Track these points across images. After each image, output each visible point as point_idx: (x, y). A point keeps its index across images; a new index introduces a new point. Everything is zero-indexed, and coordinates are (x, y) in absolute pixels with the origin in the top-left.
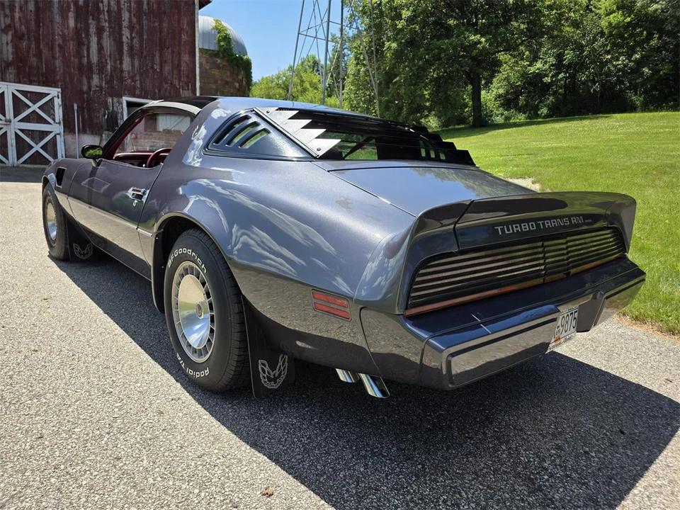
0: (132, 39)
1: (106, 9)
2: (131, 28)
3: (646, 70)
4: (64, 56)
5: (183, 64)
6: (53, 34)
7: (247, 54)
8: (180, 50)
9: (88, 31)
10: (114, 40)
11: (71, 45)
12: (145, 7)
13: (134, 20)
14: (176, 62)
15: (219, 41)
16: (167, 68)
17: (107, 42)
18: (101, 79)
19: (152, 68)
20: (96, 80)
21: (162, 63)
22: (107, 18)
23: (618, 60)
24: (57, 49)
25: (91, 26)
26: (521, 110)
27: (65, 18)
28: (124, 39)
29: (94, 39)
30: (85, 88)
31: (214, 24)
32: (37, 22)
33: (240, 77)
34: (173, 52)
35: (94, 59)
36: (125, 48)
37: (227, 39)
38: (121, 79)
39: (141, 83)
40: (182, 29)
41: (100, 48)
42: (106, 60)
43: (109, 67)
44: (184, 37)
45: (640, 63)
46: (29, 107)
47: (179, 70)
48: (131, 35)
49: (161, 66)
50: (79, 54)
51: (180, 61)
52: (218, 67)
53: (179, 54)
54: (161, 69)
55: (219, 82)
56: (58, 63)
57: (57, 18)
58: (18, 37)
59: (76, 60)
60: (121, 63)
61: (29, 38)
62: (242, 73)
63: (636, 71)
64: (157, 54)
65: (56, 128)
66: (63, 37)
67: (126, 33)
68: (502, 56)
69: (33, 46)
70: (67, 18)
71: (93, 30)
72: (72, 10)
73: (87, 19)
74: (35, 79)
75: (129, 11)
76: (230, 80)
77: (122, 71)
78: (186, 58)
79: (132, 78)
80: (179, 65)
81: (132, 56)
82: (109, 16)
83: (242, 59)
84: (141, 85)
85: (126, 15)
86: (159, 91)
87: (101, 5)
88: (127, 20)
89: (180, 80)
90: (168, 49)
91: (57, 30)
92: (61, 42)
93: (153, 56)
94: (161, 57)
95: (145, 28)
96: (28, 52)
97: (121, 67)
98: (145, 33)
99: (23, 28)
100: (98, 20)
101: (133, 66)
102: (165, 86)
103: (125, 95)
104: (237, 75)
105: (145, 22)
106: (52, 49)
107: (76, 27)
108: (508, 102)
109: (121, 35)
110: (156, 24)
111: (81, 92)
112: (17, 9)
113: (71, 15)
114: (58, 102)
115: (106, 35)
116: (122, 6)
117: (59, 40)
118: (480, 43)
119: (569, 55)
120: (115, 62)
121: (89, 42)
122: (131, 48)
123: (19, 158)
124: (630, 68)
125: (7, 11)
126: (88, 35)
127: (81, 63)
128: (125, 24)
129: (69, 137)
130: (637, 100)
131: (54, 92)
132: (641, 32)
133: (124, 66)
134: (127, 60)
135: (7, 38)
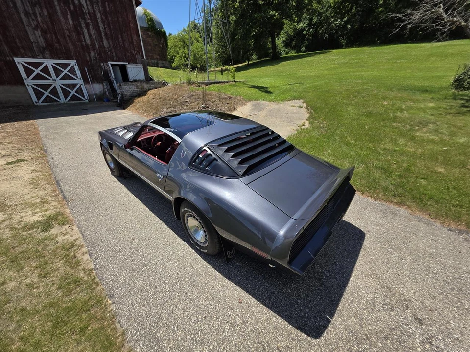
0: (105, 29)
1: (87, 12)
2: (103, 22)
3: (349, 26)
4: (72, 42)
5: (134, 41)
6: (63, 29)
7: (163, 28)
8: (131, 33)
9: (81, 26)
10: (96, 30)
11: (74, 35)
12: (108, 9)
13: (104, 17)
14: (130, 40)
15: (148, 22)
16: (127, 44)
17: (93, 32)
18: (95, 53)
19: (119, 44)
20: (92, 54)
21: (124, 41)
22: (89, 17)
23: (337, 21)
24: (67, 38)
25: (82, 23)
26: (293, 48)
28: (101, 29)
29: (85, 31)
30: (88, 59)
31: (143, 12)
32: (52, 22)
33: (162, 42)
34: (127, 34)
35: (89, 42)
36: (103, 34)
37: (151, 20)
38: (105, 53)
39: (115, 53)
40: (130, 21)
41: (90, 36)
42: (95, 42)
43: (97, 46)
44: (131, 25)
45: (346, 23)
46: (63, 72)
47: (133, 45)
48: (104, 26)
49: (124, 43)
50: (80, 40)
51: (132, 40)
52: (150, 36)
53: (131, 35)
54: (124, 45)
56: (70, 46)
57: (62, 19)
58: (44, 32)
59: (79, 43)
60: (103, 43)
61: (51, 33)
62: (162, 39)
63: (344, 27)
64: (120, 37)
65: (79, 82)
66: (69, 30)
67: (101, 25)
68: (285, 21)
69: (54, 37)
70: (68, 19)
71: (83, 25)
72: (69, 13)
73: (79, 19)
74: (61, 56)
75: (100, 12)
76: (157, 43)
77: (104, 48)
78: (135, 37)
79: (110, 51)
80: (132, 42)
81: (107, 39)
82: (90, 16)
83: (161, 31)
84: (116, 55)
85: (98, 15)
86: (125, 57)
87: (84, 9)
88: (100, 18)
89: (134, 50)
90: (125, 33)
91: (65, 27)
93: (118, 38)
94: (122, 38)
95: (110, 22)
96: (52, 41)
97: (103, 46)
98: (111, 24)
99: (45, 26)
100: (84, 19)
101: (109, 44)
102: (128, 54)
103: (109, 61)
104: (160, 40)
105: (110, 18)
106: (65, 38)
107: (74, 24)
108: (287, 44)
109: (99, 27)
110: (116, 19)
111: (87, 60)
112: (38, 15)
113: (69, 17)
114: (76, 67)
115: (91, 27)
116: (95, 10)
117: (67, 33)
118: (275, 15)
119: (315, 20)
120: (100, 43)
121: (83, 32)
122: (106, 34)
123: (66, 99)
124: (342, 26)
125: (33, 17)
126: (81, 28)
127: (82, 44)
128: (99, 20)
129: (87, 86)
130: (343, 41)
131: (73, 62)
132: (348, 5)
133: (105, 44)
134: (105, 41)
135: (38, 33)
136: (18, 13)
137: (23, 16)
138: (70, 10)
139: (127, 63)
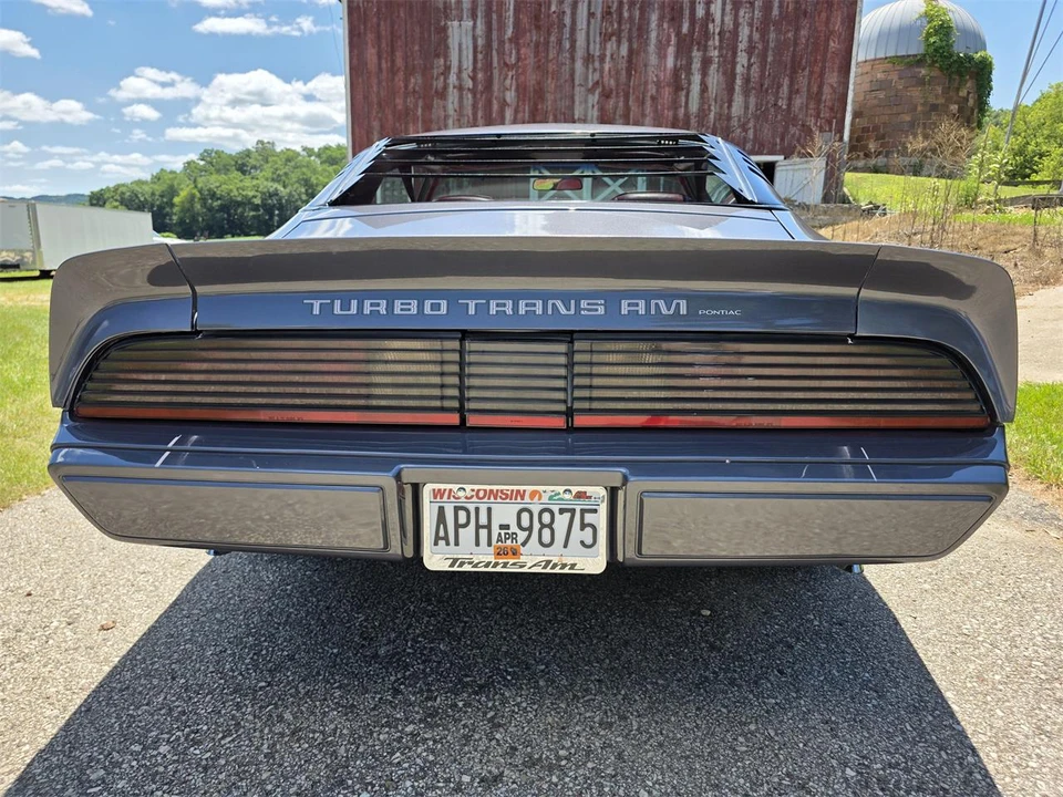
0: (750, 65)
1: (717, 30)
2: (750, 51)
4: (656, 111)
5: (826, 90)
6: (646, 83)
7: (984, 48)
8: (823, 68)
9: (690, 69)
10: (724, 73)
11: (667, 93)
12: (776, 12)
13: (756, 36)
14: (815, 89)
15: (929, 35)
16: (798, 102)
17: (715, 79)
19: (776, 105)
21: (793, 92)
22: (717, 43)
24: (648, 103)
25: (695, 60)
27: (662, 56)
28: (739, 69)
29: (696, 78)
31: (923, 10)
32: (629, 71)
33: (963, 93)
34: (811, 73)
35: (694, 107)
36: (739, 82)
37: (944, 30)
38: (728, 130)
39: (755, 131)
40: (832, 33)
41: (704, 88)
42: (710, 106)
43: (712, 115)
44: (833, 45)
46: (609, 186)
47: (819, 101)
48: (749, 60)
49: (790, 99)
50: (674, 105)
51: (820, 87)
52: (921, 82)
53: (822, 75)
54: (789, 105)
55: (919, 108)
57: (653, 59)
58: (606, 95)
59: (671, 114)
60: (730, 106)
61: (617, 96)
62: (969, 85)
64: (786, 82)
66: (658, 84)
67: (742, 59)
69: (621, 104)
70: (665, 56)
71: (696, 65)
72: (672, 43)
73: (690, 51)
75: (751, 25)
76: (941, 101)
77: (729, 118)
78: (832, 78)
79: (744, 125)
80: (820, 92)
81: (746, 93)
82: (721, 41)
83: (970, 59)
84: (755, 135)
85: (744, 32)
86: (782, 140)
87: (711, 26)
88: (746, 39)
89: (818, 116)
90: (803, 70)
91: (652, 77)
92: (654, 91)
93: (779, 86)
94: (791, 85)
95: (772, 45)
96: (615, 113)
97: (729, 112)
98: (770, 53)
99: (612, 82)
100: (705, 49)
101: (747, 108)
102: (793, 130)
104: (958, 90)
105: (772, 36)
106: (643, 103)
107: (675, 66)
109: (734, 64)
110: (790, 35)
112: (608, 59)
113: (671, 50)
115: (714, 67)
116: (741, 20)
117: (652, 90)
120: (721, 107)
121: (689, 84)
122: (747, 80)
125: (597, 64)
126: (689, 73)
127: (677, 116)
128: (742, 46)
133: (734, 109)
134: (738, 99)
135: (594, 98)
136: (573, 59)
137: (579, 65)
138: (678, 34)
139: (782, 157)
